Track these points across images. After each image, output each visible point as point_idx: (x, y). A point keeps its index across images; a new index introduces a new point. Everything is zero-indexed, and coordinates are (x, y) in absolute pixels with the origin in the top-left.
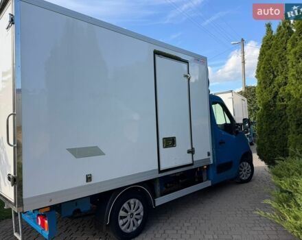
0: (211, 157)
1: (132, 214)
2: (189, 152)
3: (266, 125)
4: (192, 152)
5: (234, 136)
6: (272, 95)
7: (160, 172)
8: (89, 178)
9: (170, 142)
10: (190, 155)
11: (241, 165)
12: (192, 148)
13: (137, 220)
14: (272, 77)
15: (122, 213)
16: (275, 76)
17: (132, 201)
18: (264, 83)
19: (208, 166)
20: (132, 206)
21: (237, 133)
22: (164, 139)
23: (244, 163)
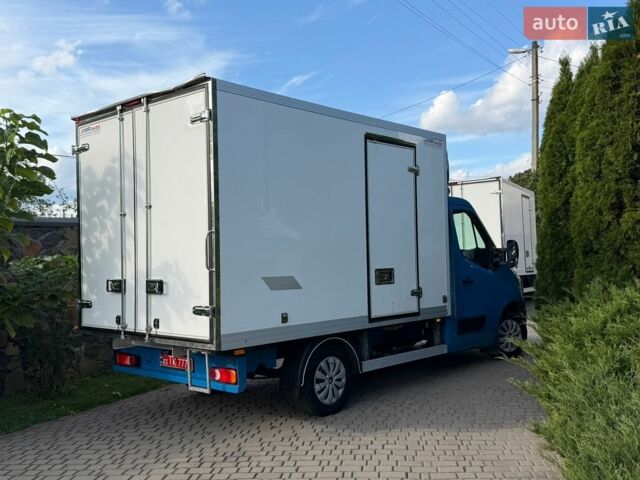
0: (448, 305)
1: (331, 378)
2: (413, 293)
3: (551, 254)
4: (418, 293)
5: (490, 272)
6: (563, 199)
7: (371, 320)
8: (285, 319)
9: (386, 276)
10: (415, 298)
11: (503, 324)
12: (419, 288)
13: (338, 388)
14: (564, 163)
15: (318, 375)
16: (570, 164)
17: (331, 359)
18: (549, 174)
19: (443, 319)
20: (332, 367)
21: (496, 266)
22: (377, 270)
23: (509, 322)
